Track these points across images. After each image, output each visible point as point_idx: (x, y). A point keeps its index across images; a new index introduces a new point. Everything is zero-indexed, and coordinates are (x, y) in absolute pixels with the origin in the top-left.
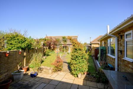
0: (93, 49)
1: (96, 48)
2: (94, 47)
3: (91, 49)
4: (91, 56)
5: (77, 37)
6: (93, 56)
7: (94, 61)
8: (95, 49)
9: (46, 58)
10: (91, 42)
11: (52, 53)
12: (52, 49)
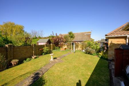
0: (110, 47)
1: (118, 47)
2: (114, 45)
3: (107, 47)
4: (107, 59)
5: (90, 33)
6: (111, 61)
7: (111, 78)
8: (116, 49)
10: (106, 35)
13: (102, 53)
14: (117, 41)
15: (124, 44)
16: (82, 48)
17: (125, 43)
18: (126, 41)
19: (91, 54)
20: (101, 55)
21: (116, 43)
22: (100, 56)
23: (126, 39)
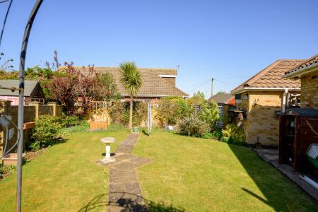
0: (253, 114)
3: (245, 116)
5: (175, 72)
6: (254, 146)
9: (24, 162)
11: (79, 127)
12: (78, 115)
13: (230, 130)
14: (266, 101)
15: (278, 107)
16: (159, 121)
17: (280, 105)
18: (282, 100)
19: (200, 136)
20: (229, 135)
21: (264, 104)
22: (227, 139)
23: (281, 97)
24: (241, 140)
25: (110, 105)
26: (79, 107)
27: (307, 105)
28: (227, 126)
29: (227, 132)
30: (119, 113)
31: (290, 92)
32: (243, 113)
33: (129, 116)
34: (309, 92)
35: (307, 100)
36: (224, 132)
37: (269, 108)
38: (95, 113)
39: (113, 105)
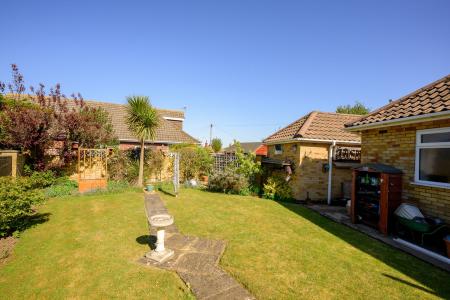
6: (304, 202)
12: (53, 169)
13: (274, 186)
14: (316, 154)
15: (325, 160)
17: (327, 158)
18: (329, 153)
19: (237, 193)
20: (274, 191)
21: (313, 156)
22: (272, 195)
23: (328, 150)
24: (288, 196)
25: (107, 153)
26: (54, 156)
27: (372, 160)
28: (270, 180)
29: (271, 187)
30: (120, 165)
31: (339, 145)
32: (291, 166)
33: (138, 169)
34: (375, 147)
35: (372, 155)
36: (267, 187)
37: (317, 161)
38: (82, 165)
39: (110, 154)
